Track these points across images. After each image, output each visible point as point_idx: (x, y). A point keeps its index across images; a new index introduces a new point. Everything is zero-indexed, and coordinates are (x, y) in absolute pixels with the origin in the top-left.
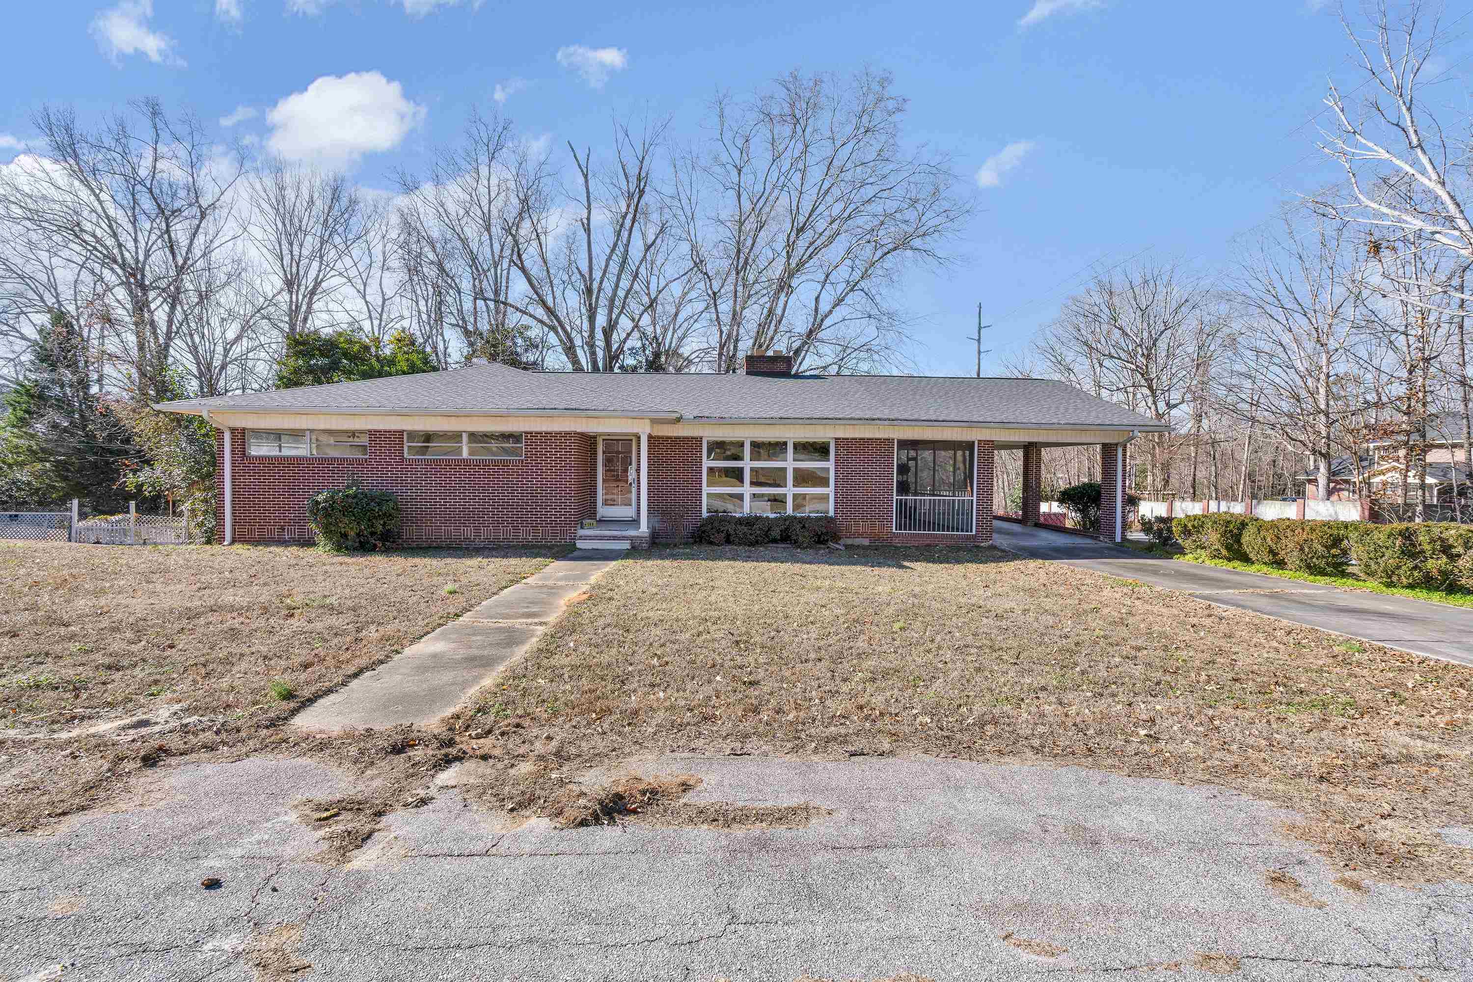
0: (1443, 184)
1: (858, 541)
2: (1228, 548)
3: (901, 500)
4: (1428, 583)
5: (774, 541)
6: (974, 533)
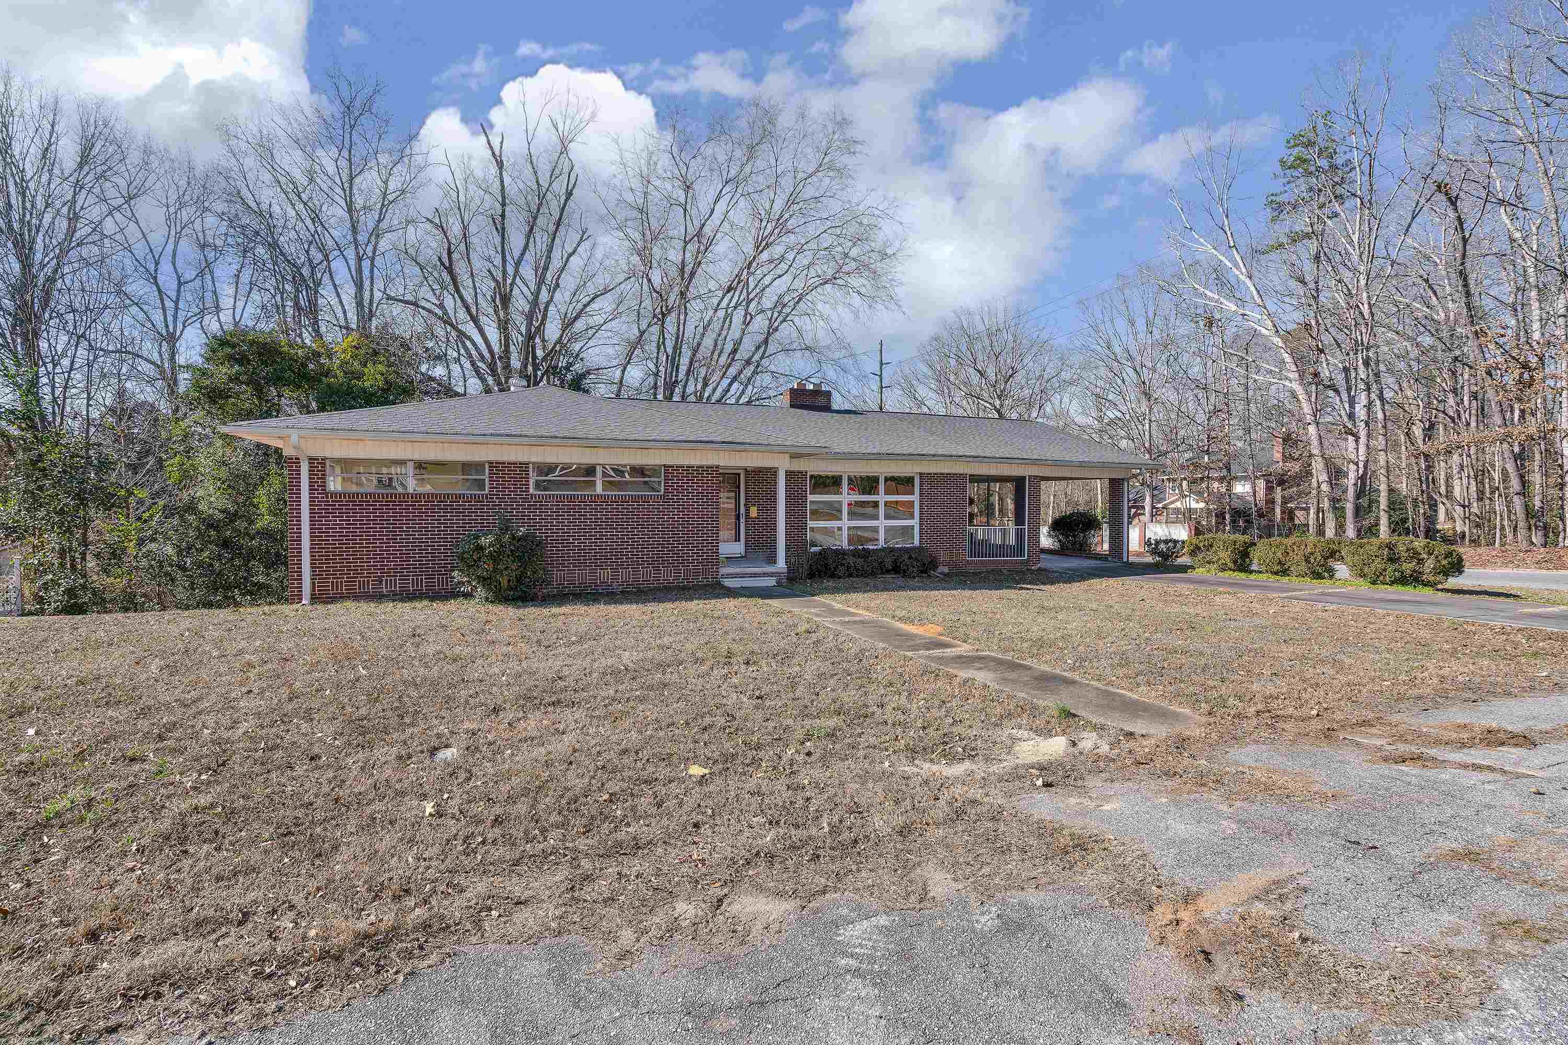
0: (1250, 278)
2: (1235, 562)
3: (971, 530)
4: (1402, 580)
5: (888, 571)
6: (1026, 558)
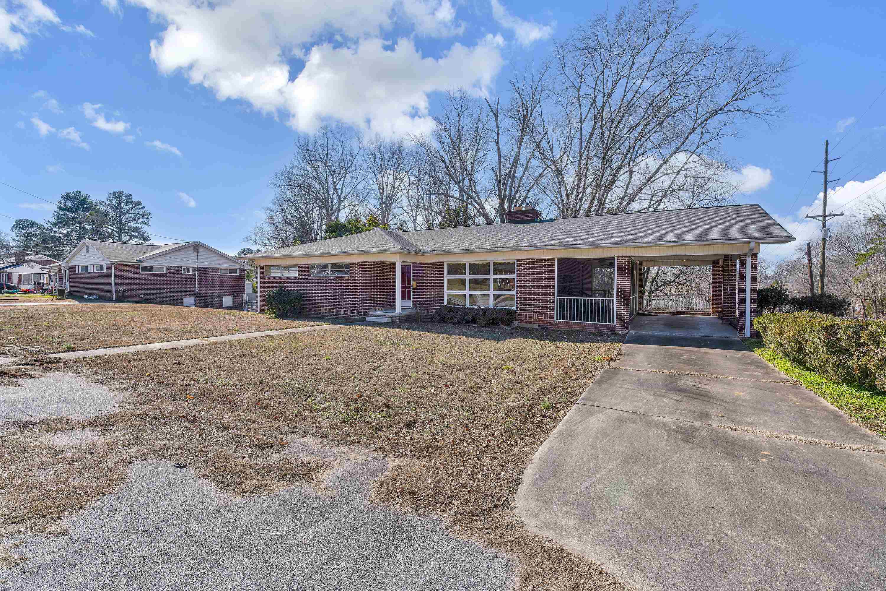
1: (530, 326)
3: (560, 299)
6: (615, 323)
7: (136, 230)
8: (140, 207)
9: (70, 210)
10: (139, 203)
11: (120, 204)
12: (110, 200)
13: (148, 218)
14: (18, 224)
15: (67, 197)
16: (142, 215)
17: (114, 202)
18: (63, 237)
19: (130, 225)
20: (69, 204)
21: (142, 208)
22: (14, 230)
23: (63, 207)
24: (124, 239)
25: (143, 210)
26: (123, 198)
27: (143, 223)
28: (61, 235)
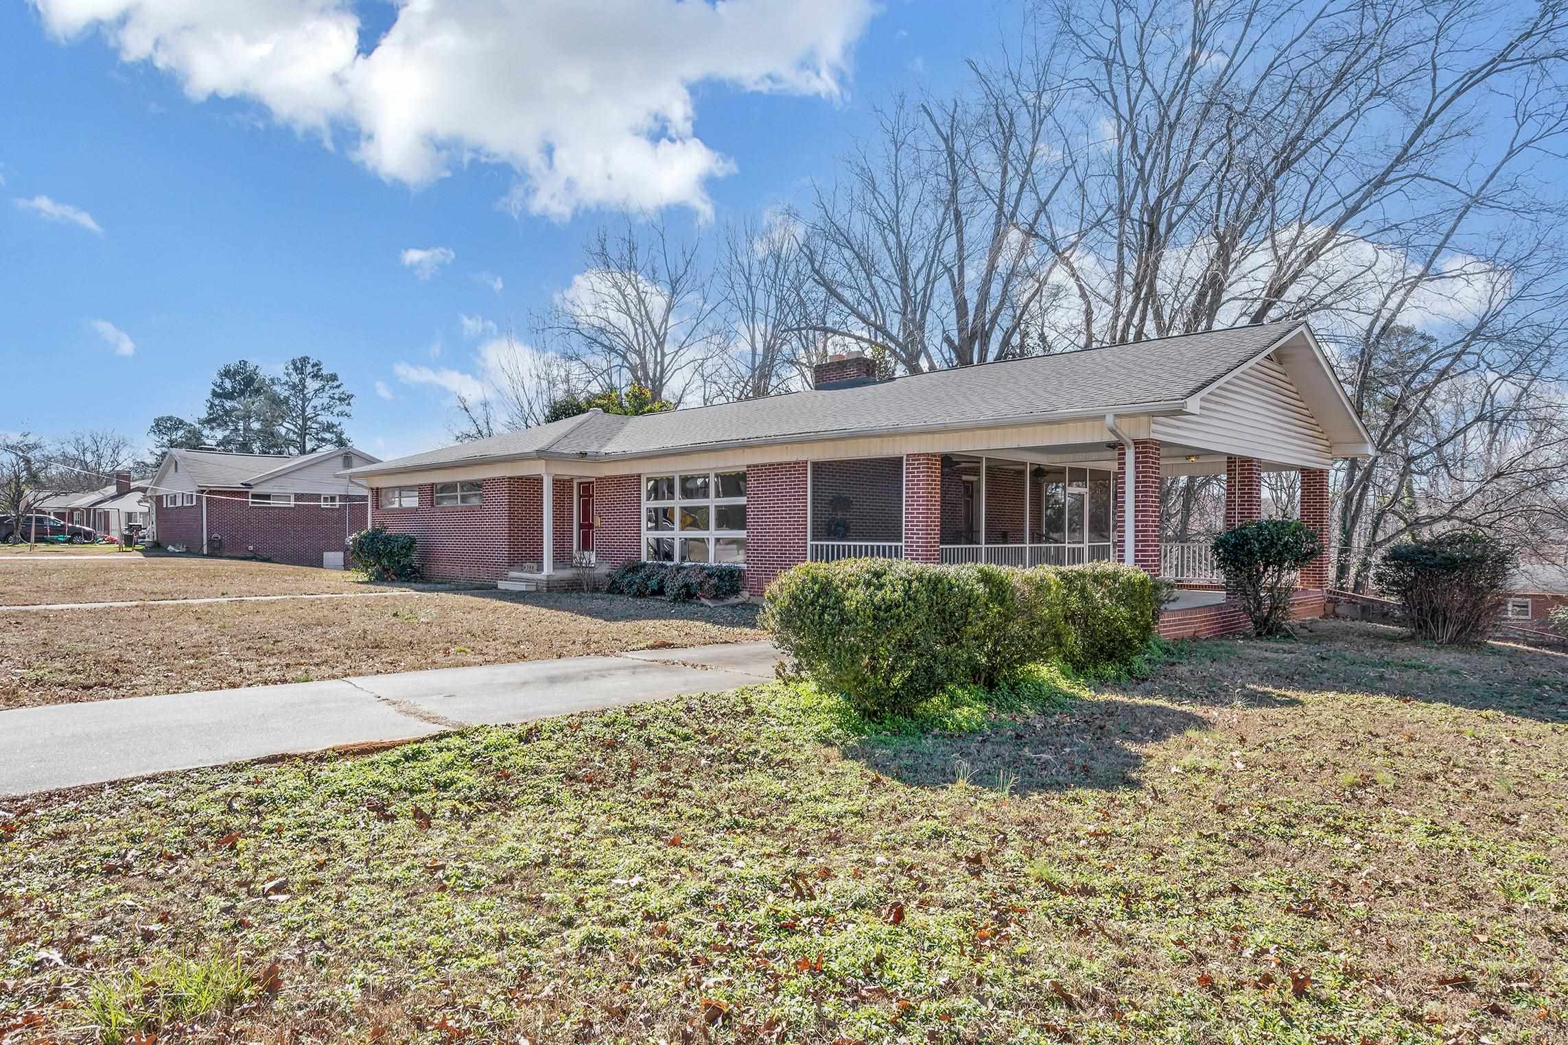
3: (816, 547)
7: (329, 427)
8: (336, 384)
9: (229, 396)
10: (334, 378)
11: (302, 381)
12: (288, 375)
13: (349, 404)
14: (157, 425)
15: (227, 373)
16: (340, 399)
17: (295, 378)
18: (218, 445)
19: (320, 419)
20: (228, 384)
21: (338, 387)
22: (152, 435)
23: (218, 390)
24: (309, 447)
25: (341, 390)
26: (309, 369)
27: (342, 414)
28: (214, 443)
